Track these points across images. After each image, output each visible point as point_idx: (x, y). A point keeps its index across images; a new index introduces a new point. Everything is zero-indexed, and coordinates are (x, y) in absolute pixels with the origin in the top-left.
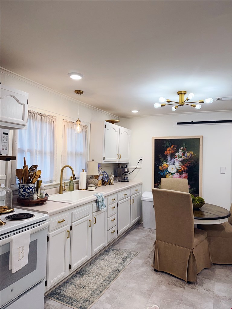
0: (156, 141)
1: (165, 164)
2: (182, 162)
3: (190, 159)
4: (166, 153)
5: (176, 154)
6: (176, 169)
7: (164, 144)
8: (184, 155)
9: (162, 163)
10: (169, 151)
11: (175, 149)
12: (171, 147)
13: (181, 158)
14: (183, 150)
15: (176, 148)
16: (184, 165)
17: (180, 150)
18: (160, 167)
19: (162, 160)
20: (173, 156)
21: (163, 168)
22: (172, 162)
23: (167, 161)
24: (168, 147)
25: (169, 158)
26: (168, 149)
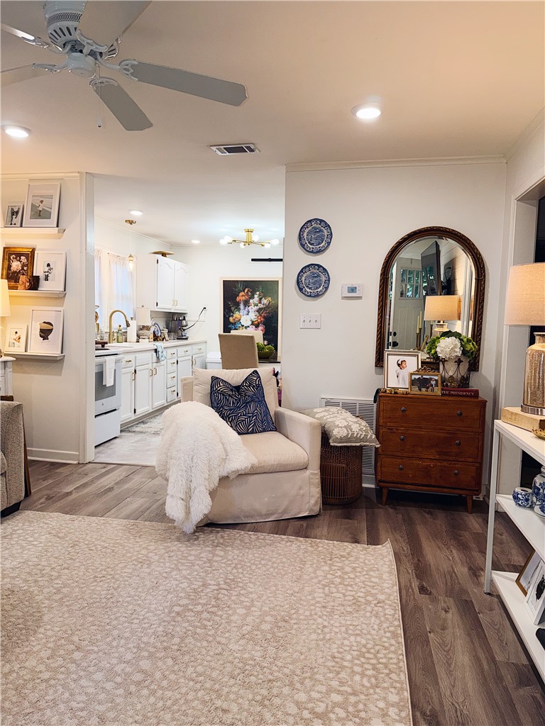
0: (225, 282)
1: (237, 315)
2: (259, 311)
3: (267, 307)
4: (238, 299)
5: (251, 301)
6: (251, 320)
7: (236, 288)
8: (260, 303)
9: (233, 313)
10: (241, 297)
11: (250, 294)
12: (244, 291)
13: (257, 306)
14: (260, 295)
15: (251, 292)
16: (261, 315)
17: (256, 296)
18: (231, 319)
19: (233, 309)
20: (247, 303)
21: (234, 320)
22: (246, 312)
23: (239, 310)
24: (240, 292)
25: (242, 306)
26: (242, 294)
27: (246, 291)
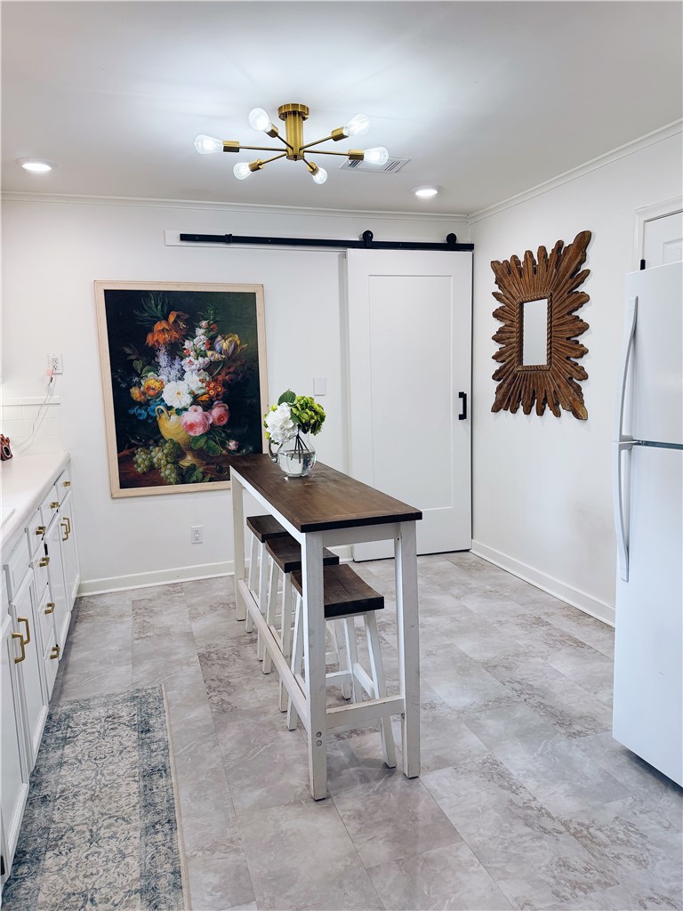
0: (110, 295)
1: (150, 380)
2: (209, 368)
3: (231, 358)
4: (150, 339)
5: (188, 344)
6: (191, 393)
7: (142, 310)
8: (212, 348)
9: (139, 376)
10: (160, 334)
11: (182, 325)
12: (166, 318)
13: (205, 356)
14: (209, 329)
15: (186, 322)
16: (215, 380)
17: (199, 332)
18: (135, 392)
19: (138, 365)
20: (176, 351)
21: (144, 393)
22: (174, 373)
23: (156, 368)
24: (155, 320)
25: (163, 359)
26: (159, 326)
27: (172, 318)
